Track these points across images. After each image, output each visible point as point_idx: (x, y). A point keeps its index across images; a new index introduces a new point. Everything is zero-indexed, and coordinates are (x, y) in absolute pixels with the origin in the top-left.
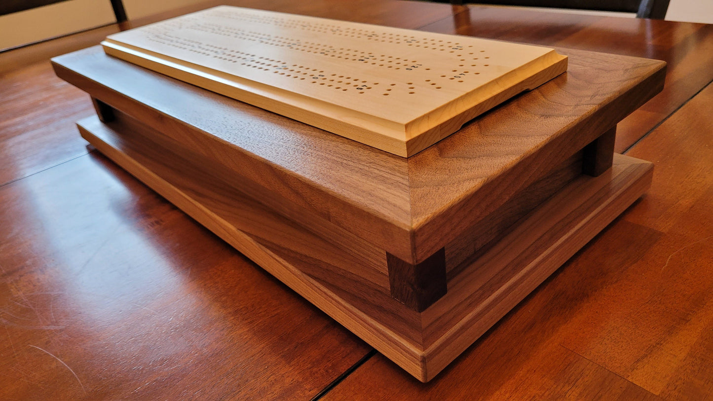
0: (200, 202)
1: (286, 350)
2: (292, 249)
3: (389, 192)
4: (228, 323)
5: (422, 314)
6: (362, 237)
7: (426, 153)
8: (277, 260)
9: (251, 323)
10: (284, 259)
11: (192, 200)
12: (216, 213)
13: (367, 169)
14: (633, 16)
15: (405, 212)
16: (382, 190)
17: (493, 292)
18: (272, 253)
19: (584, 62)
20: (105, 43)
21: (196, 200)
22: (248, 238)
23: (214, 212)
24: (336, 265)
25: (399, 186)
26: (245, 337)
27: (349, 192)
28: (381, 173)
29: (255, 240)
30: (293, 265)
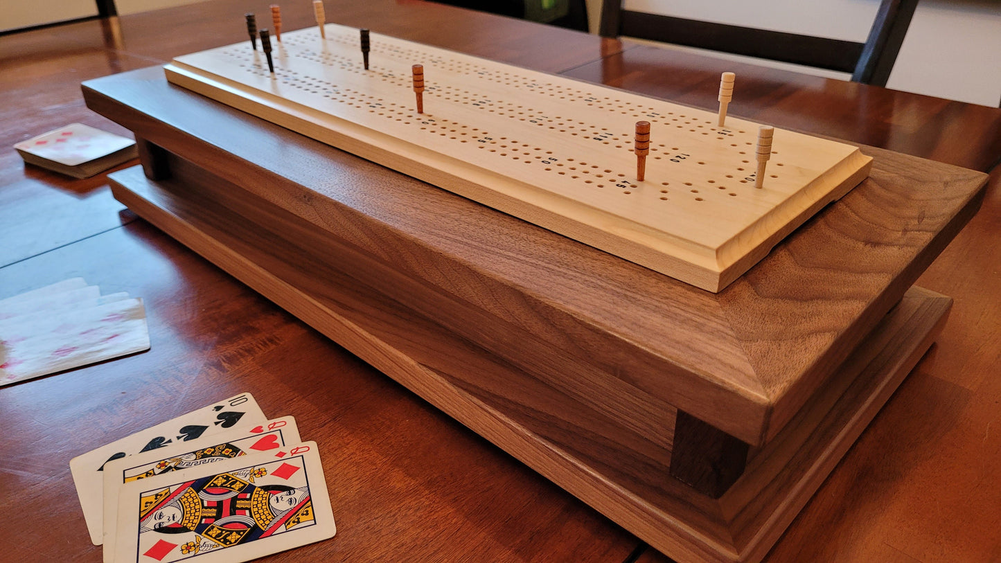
0: (349, 318)
1: (518, 542)
2: (510, 399)
3: (714, 346)
4: (423, 499)
5: (720, 501)
6: (672, 403)
7: (736, 289)
8: (490, 413)
9: (455, 500)
10: (502, 412)
11: (335, 315)
12: (378, 336)
13: (665, 307)
14: (846, 77)
15: (749, 377)
16: (701, 341)
17: (804, 471)
18: (481, 403)
19: (884, 166)
20: (170, 67)
21: (340, 314)
22: (439, 378)
23: (375, 335)
24: (579, 424)
25: (725, 338)
26: (454, 521)
27: (659, 343)
28: (689, 315)
29: (450, 382)
30: (518, 422)
